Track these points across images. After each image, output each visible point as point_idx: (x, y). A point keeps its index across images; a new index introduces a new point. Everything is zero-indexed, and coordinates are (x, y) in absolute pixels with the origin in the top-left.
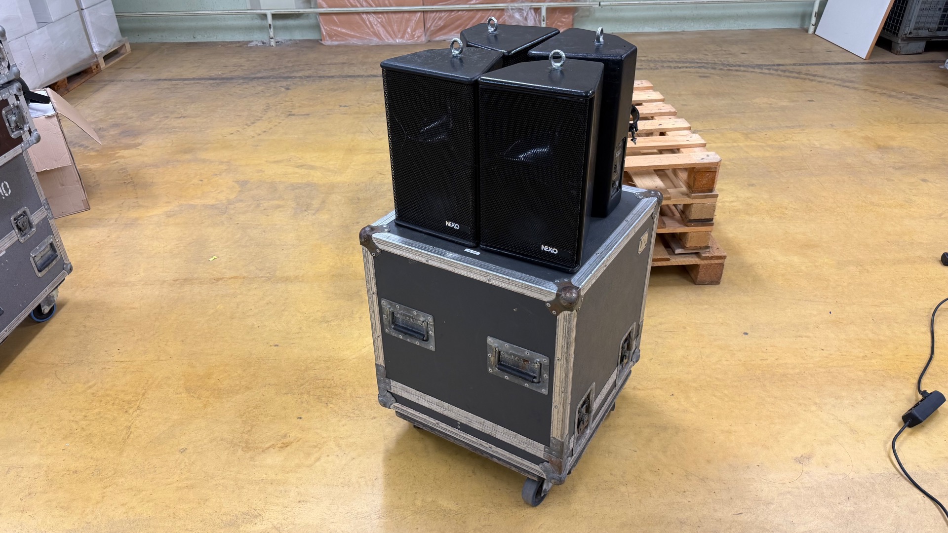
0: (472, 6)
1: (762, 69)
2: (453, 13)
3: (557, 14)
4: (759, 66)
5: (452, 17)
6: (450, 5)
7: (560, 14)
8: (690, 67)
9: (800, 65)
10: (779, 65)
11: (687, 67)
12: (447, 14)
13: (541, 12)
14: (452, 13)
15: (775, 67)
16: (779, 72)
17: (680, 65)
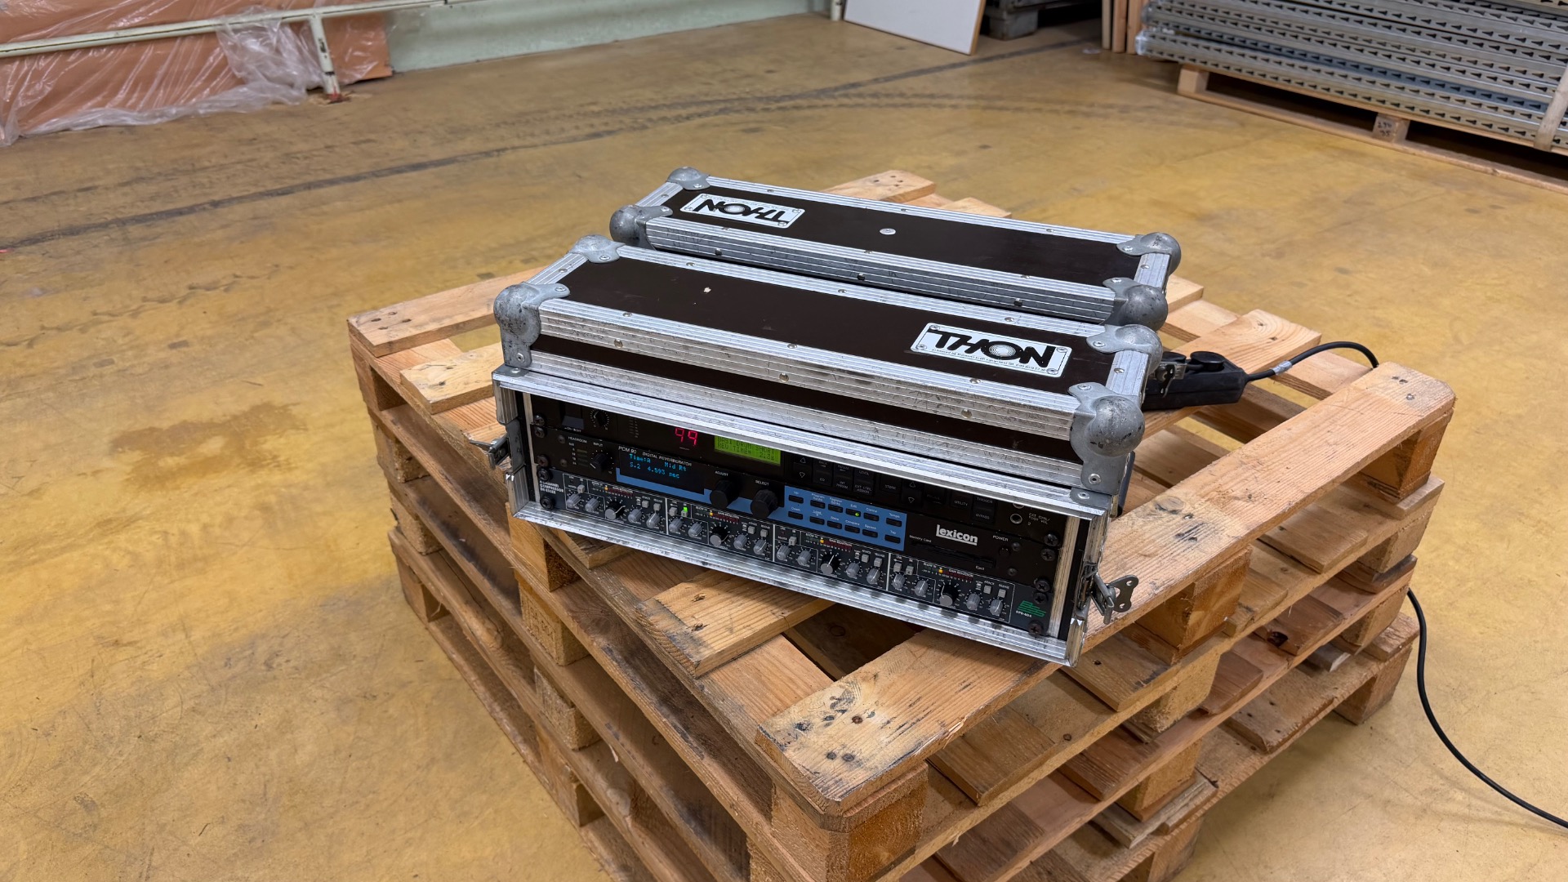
0: (122, 33)
1: (834, 97)
2: (72, 57)
3: (349, 33)
4: (823, 92)
5: (73, 66)
6: (55, 36)
7: (356, 31)
8: (707, 114)
9: (887, 79)
10: (854, 85)
11: (700, 115)
12: (55, 62)
13: (310, 30)
14: (70, 55)
15: (852, 91)
16: (869, 100)
17: (684, 112)
